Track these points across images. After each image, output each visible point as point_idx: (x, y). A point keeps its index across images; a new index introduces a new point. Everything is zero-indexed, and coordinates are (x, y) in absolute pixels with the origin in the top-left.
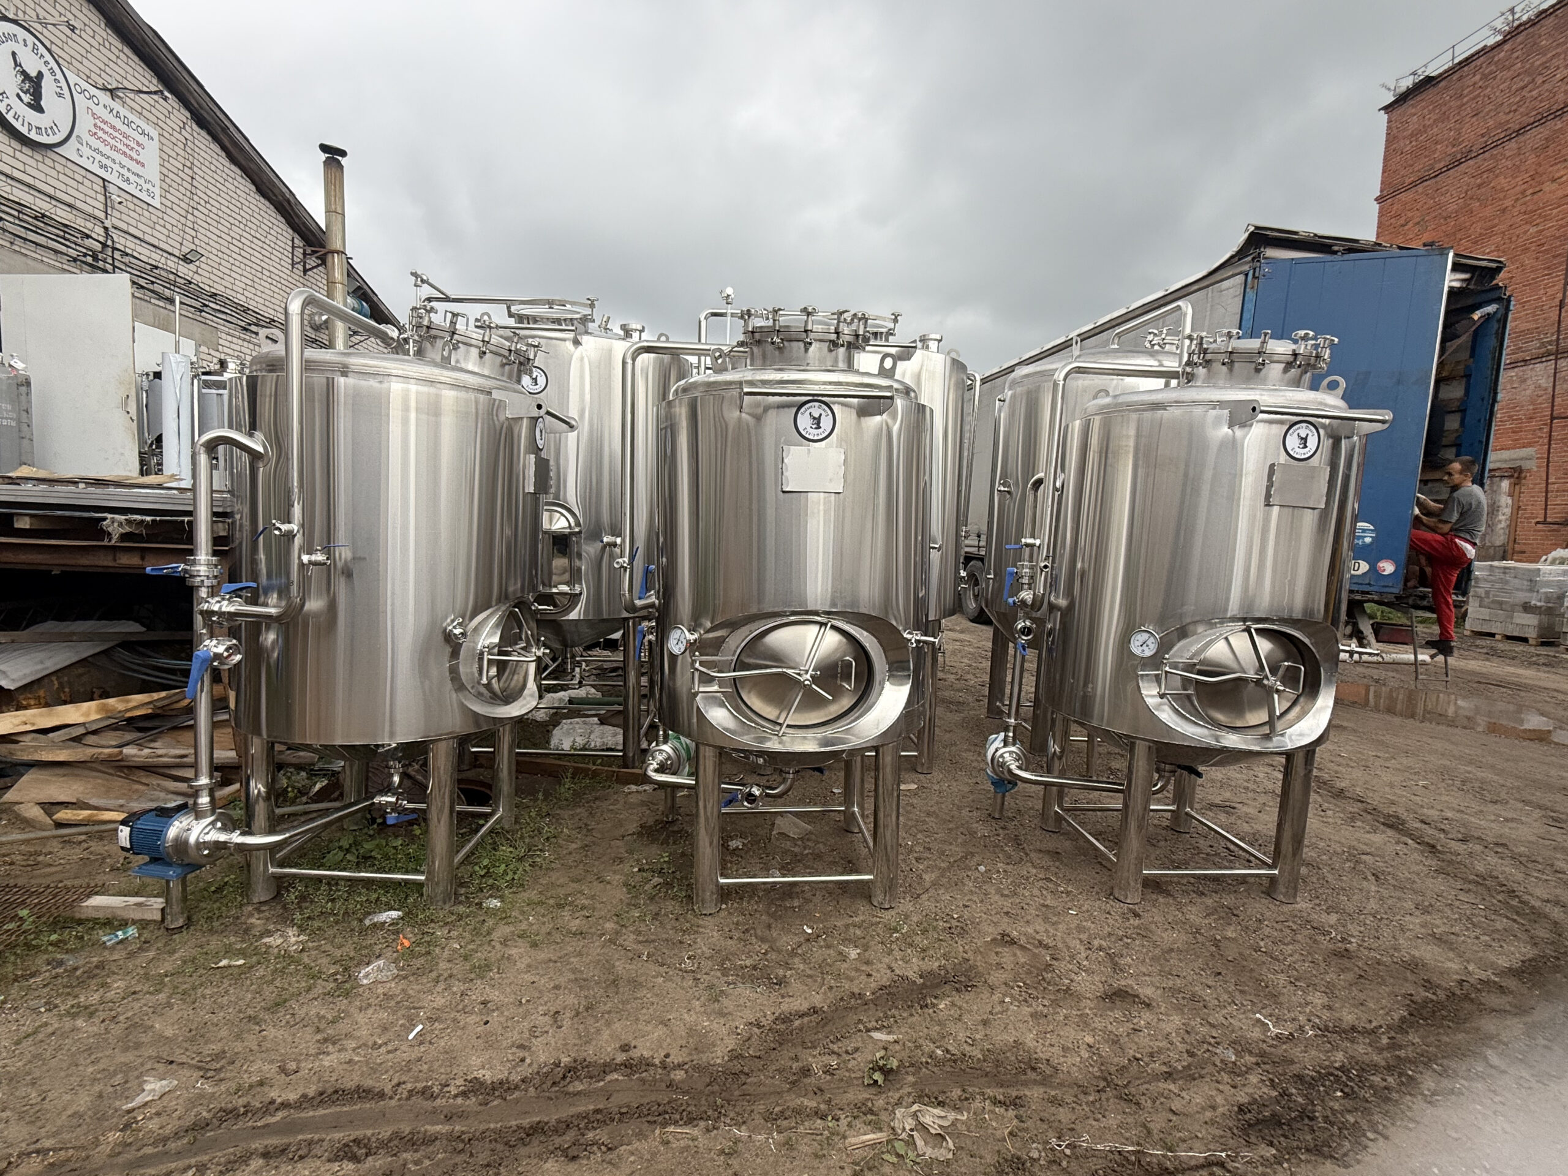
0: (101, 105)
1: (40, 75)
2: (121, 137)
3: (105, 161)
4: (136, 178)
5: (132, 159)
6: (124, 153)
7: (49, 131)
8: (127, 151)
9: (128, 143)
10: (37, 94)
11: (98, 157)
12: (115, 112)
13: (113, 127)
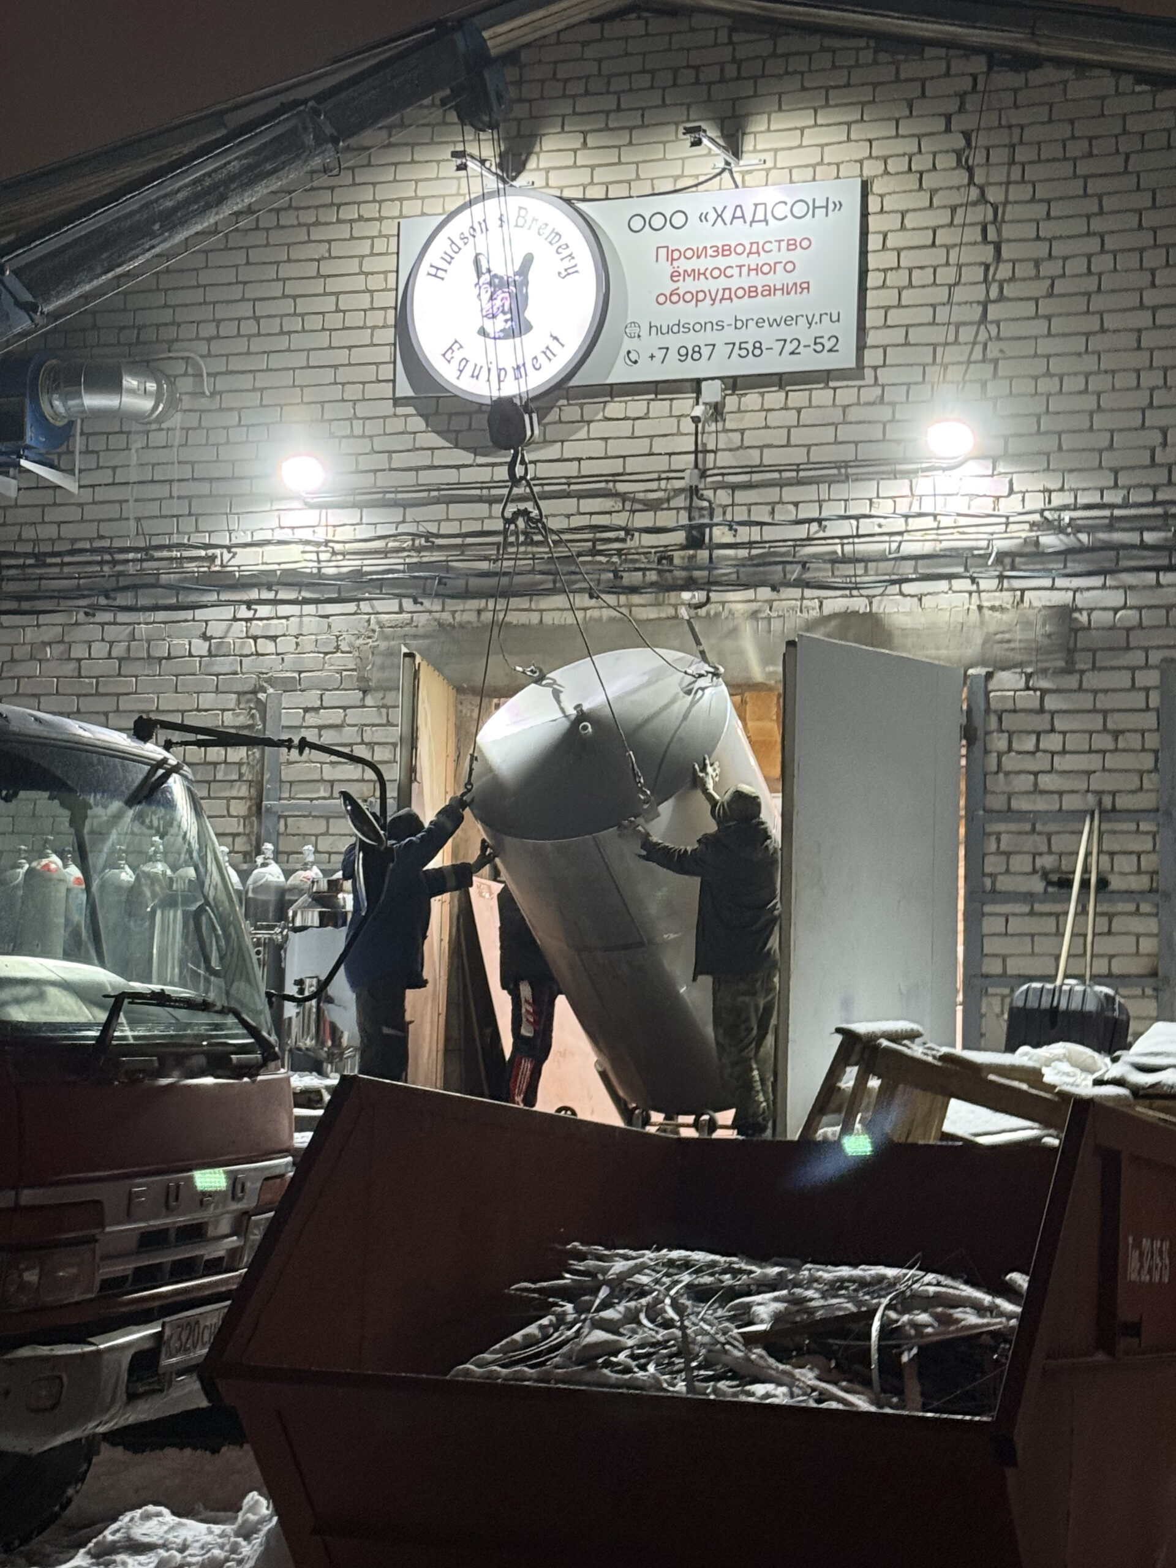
0: (693, 218)
1: (528, 261)
2: (742, 260)
3: (690, 340)
4: (784, 331)
5: (770, 291)
6: (751, 292)
7: (542, 359)
8: (759, 281)
9: (764, 258)
10: (519, 303)
11: (673, 342)
12: (728, 216)
13: (725, 250)
